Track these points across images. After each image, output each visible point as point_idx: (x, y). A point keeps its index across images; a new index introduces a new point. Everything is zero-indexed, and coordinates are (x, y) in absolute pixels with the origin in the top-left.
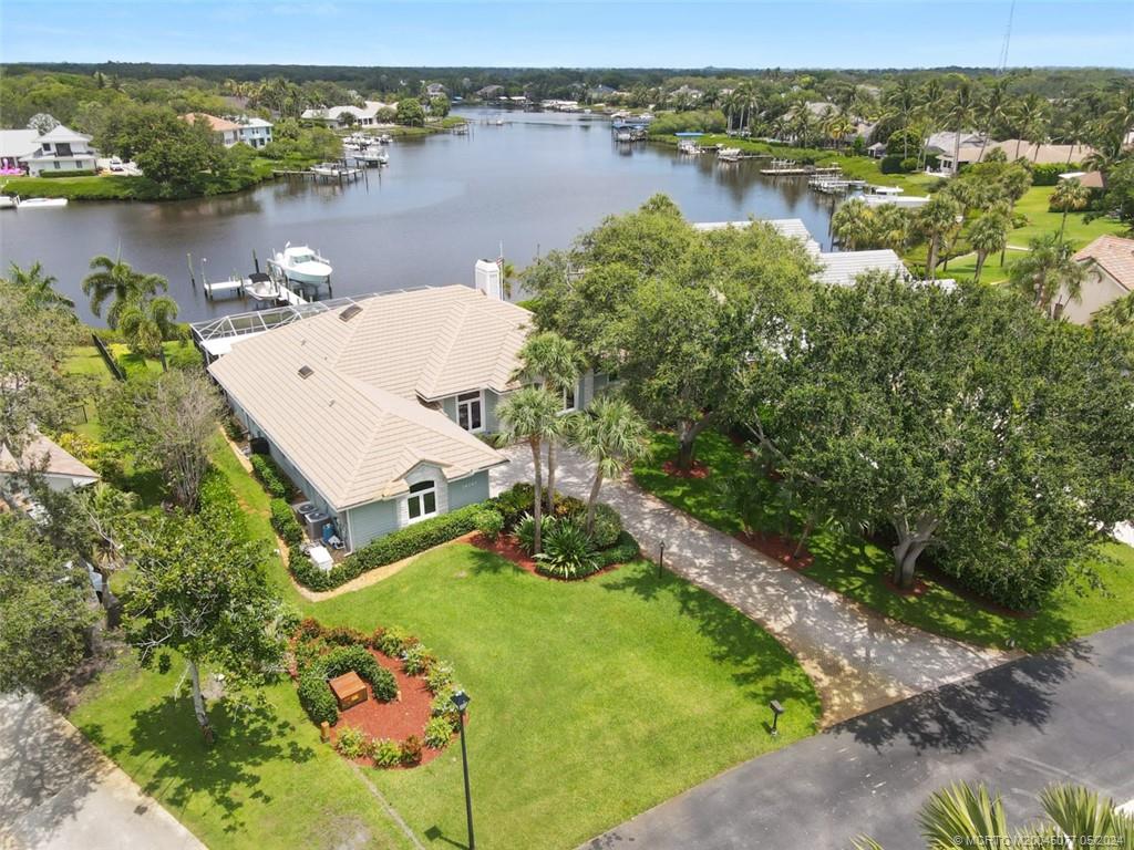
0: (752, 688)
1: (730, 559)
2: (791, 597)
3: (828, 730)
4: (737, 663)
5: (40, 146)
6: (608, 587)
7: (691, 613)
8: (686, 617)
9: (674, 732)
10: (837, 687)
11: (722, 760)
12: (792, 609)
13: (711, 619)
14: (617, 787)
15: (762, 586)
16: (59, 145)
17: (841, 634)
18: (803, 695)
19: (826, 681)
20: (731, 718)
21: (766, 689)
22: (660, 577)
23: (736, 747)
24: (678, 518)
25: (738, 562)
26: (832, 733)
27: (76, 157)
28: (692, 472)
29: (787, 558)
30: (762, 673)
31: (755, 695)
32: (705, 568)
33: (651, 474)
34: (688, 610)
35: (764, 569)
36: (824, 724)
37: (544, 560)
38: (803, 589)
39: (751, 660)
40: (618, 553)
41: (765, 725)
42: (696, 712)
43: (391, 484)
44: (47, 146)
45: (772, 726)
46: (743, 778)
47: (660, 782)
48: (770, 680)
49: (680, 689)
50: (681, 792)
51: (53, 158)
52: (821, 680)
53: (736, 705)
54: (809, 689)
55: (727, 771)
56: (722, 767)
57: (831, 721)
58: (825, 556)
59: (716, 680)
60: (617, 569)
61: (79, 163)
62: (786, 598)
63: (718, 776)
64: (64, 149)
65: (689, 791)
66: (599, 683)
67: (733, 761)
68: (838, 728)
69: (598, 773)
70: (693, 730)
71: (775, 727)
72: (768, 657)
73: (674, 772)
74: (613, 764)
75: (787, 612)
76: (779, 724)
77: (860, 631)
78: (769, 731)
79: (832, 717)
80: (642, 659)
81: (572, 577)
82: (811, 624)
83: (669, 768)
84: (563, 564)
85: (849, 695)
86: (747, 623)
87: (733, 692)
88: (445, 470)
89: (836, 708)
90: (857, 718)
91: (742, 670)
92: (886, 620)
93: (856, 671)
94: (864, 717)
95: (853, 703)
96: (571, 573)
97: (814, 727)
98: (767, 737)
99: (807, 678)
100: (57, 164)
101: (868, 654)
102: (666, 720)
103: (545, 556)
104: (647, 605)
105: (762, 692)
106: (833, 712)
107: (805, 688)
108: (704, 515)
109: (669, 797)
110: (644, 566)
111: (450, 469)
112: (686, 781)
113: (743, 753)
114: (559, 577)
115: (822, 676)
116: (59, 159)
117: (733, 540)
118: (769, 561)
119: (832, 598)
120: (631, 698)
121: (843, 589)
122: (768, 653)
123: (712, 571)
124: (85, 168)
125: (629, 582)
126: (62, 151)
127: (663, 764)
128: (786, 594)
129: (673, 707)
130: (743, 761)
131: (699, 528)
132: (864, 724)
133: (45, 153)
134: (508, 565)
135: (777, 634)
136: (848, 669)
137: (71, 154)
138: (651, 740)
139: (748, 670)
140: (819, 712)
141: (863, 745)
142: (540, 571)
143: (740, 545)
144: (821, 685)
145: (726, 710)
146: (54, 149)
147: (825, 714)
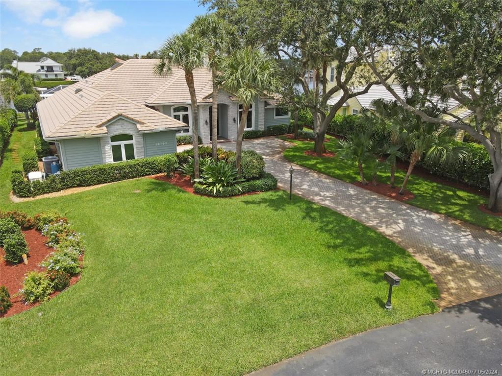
0: (365, 269)
1: (348, 193)
2: (398, 215)
3: (448, 309)
4: (350, 251)
5: (40, 68)
6: (247, 203)
7: (313, 219)
8: (308, 221)
9: (279, 301)
10: (451, 274)
11: (329, 331)
12: (400, 221)
13: (328, 223)
14: (200, 352)
15: (374, 209)
16: (48, 67)
17: (448, 238)
18: (418, 278)
19: (439, 269)
20: (342, 292)
21: (378, 271)
22: (291, 199)
23: (346, 319)
24: (310, 173)
25: (354, 195)
26: (453, 312)
27: (55, 72)
28: (324, 154)
29: (394, 195)
30: (374, 259)
31: (366, 275)
32: (328, 197)
33: (296, 155)
34: (310, 217)
35: (375, 199)
36: (443, 304)
37: (200, 183)
38: (408, 211)
39: (363, 250)
40: (259, 182)
41: (378, 300)
42: (306, 285)
43: (94, 128)
44: (42, 68)
45: (385, 301)
46: (352, 351)
47: (252, 349)
48: (382, 265)
49: (292, 267)
50: (275, 362)
51: (45, 72)
52: (434, 268)
53: (348, 282)
54: (422, 273)
55: (334, 342)
56: (328, 339)
57: (450, 302)
58: (425, 194)
59: (329, 262)
60: (258, 194)
61: (56, 75)
62: (394, 215)
63: (322, 347)
64: (50, 69)
65: (285, 361)
66: (216, 258)
67: (342, 333)
68: (460, 308)
69: (184, 335)
70: (300, 301)
71: (389, 301)
72: (379, 248)
73: (270, 340)
74: (204, 327)
75: (396, 223)
76: (393, 300)
77: (466, 237)
78: (383, 305)
79: (451, 298)
80: (262, 244)
81: (219, 195)
82: (419, 231)
83: (267, 335)
84: (213, 184)
85: (465, 281)
86: (361, 227)
87: (345, 271)
88: (138, 126)
89: (453, 291)
90: (480, 300)
91: (354, 256)
92: (487, 231)
93: (468, 264)
94: (487, 300)
95: (470, 287)
96: (218, 191)
97: (432, 306)
98: (380, 311)
99: (420, 266)
100: (46, 75)
101: (477, 252)
102: (273, 291)
103: (201, 180)
104: (276, 213)
105: (374, 272)
106: (451, 294)
107: (418, 272)
108: (330, 172)
109: (261, 367)
110: (280, 193)
111: (142, 125)
112: (283, 350)
113: (353, 325)
114: (210, 194)
115: (434, 265)
116: (47, 73)
117: (351, 185)
118: (378, 196)
119: (434, 217)
120: (243, 272)
121: (444, 212)
122: (380, 245)
123: (333, 199)
124: (59, 77)
125: (264, 201)
126: (49, 70)
127: (261, 331)
128: (394, 213)
129: (283, 280)
130: (353, 333)
131: (326, 178)
132: (488, 306)
133: (42, 70)
134: (175, 189)
135: (389, 236)
136: (460, 262)
137: (53, 71)
138: (253, 306)
139: (361, 256)
140: (436, 292)
141: (491, 326)
142: (197, 192)
143: (355, 187)
144: (434, 272)
145: (338, 285)
146: (45, 69)
147: (443, 295)
